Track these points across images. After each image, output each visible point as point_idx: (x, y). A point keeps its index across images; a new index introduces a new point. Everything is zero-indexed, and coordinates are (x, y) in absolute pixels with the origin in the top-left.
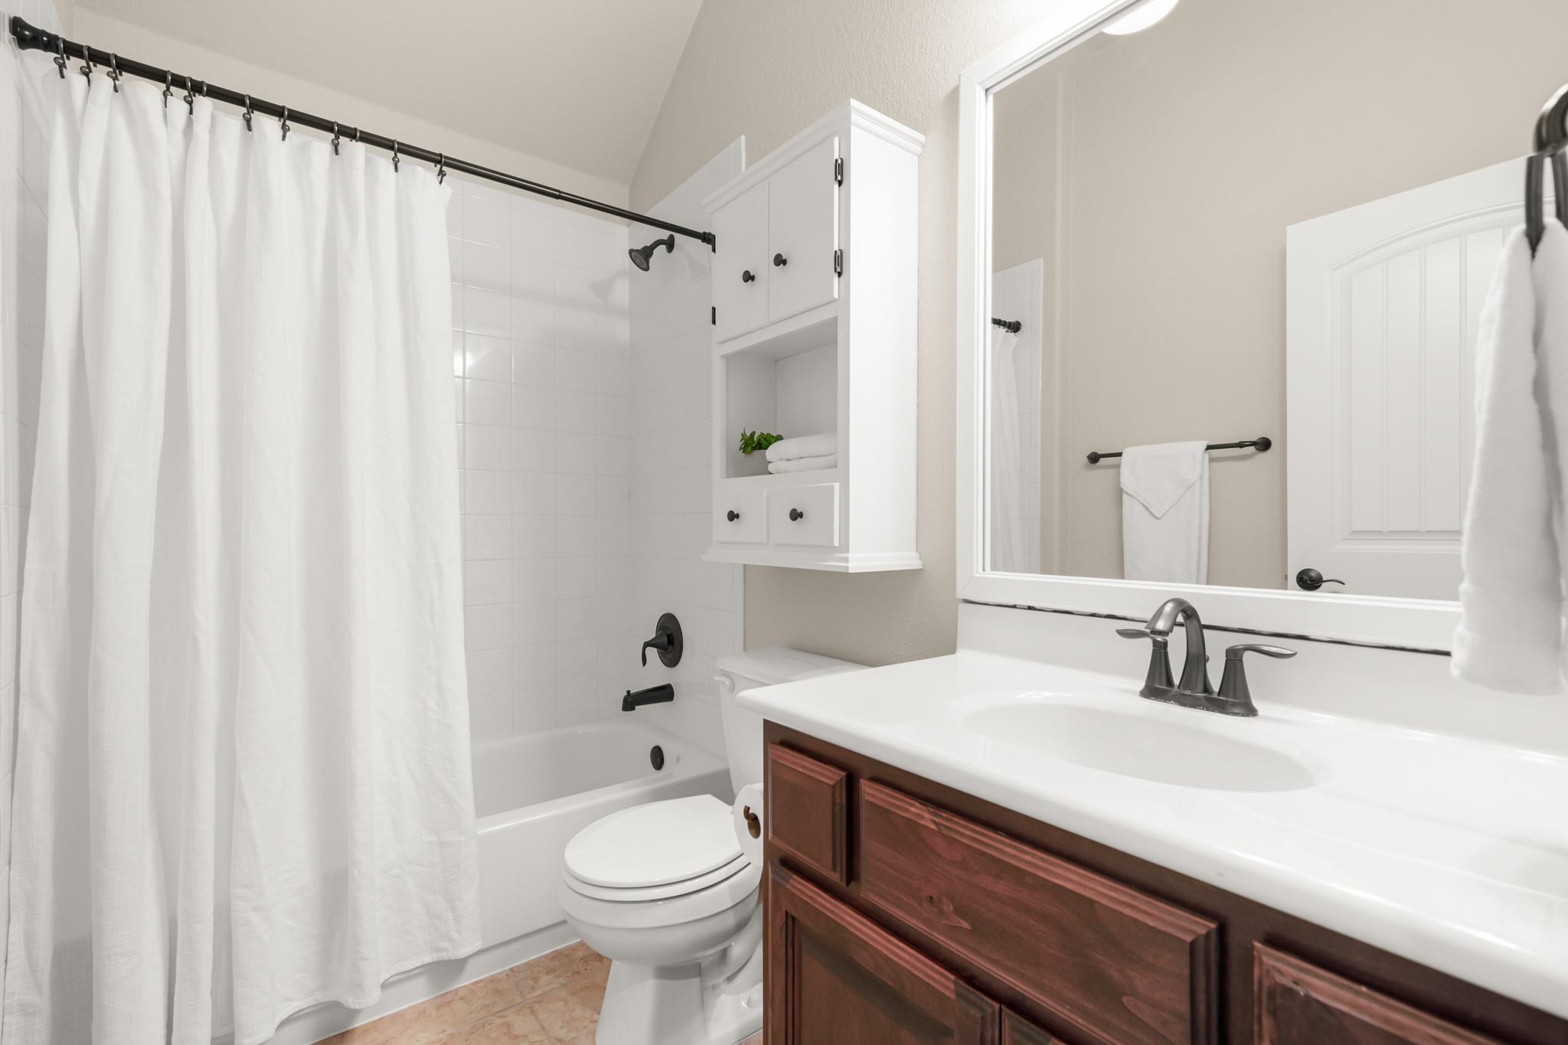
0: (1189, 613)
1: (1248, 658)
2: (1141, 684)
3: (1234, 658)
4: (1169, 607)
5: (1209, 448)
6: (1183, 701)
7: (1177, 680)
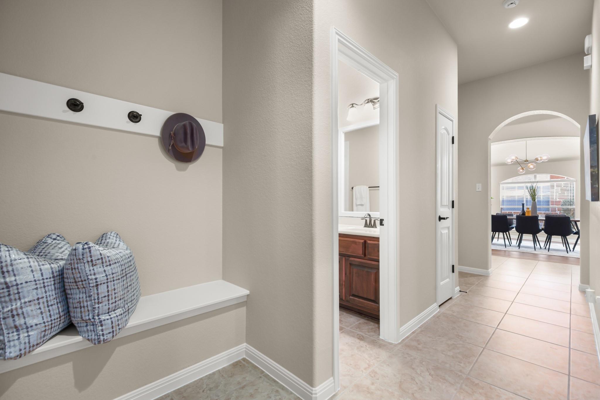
0: (369, 215)
1: (376, 221)
2: (364, 226)
3: (375, 221)
4: (367, 214)
5: (369, 187)
6: (368, 227)
7: (368, 224)
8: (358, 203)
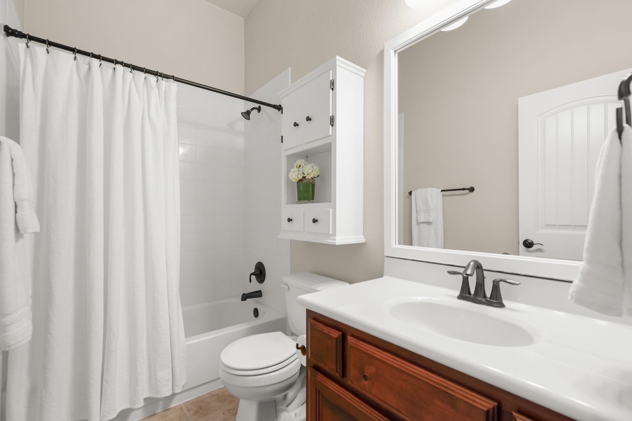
8: (422, 219)
